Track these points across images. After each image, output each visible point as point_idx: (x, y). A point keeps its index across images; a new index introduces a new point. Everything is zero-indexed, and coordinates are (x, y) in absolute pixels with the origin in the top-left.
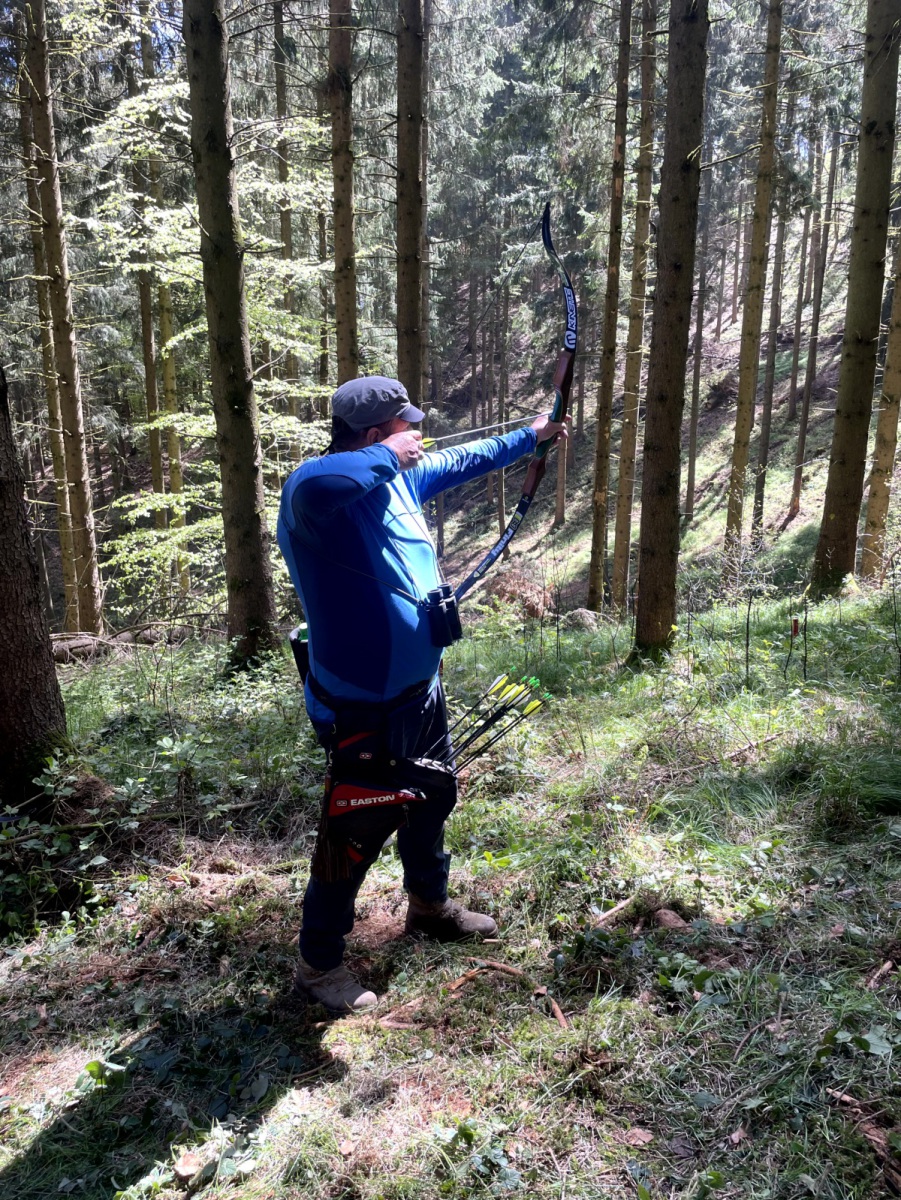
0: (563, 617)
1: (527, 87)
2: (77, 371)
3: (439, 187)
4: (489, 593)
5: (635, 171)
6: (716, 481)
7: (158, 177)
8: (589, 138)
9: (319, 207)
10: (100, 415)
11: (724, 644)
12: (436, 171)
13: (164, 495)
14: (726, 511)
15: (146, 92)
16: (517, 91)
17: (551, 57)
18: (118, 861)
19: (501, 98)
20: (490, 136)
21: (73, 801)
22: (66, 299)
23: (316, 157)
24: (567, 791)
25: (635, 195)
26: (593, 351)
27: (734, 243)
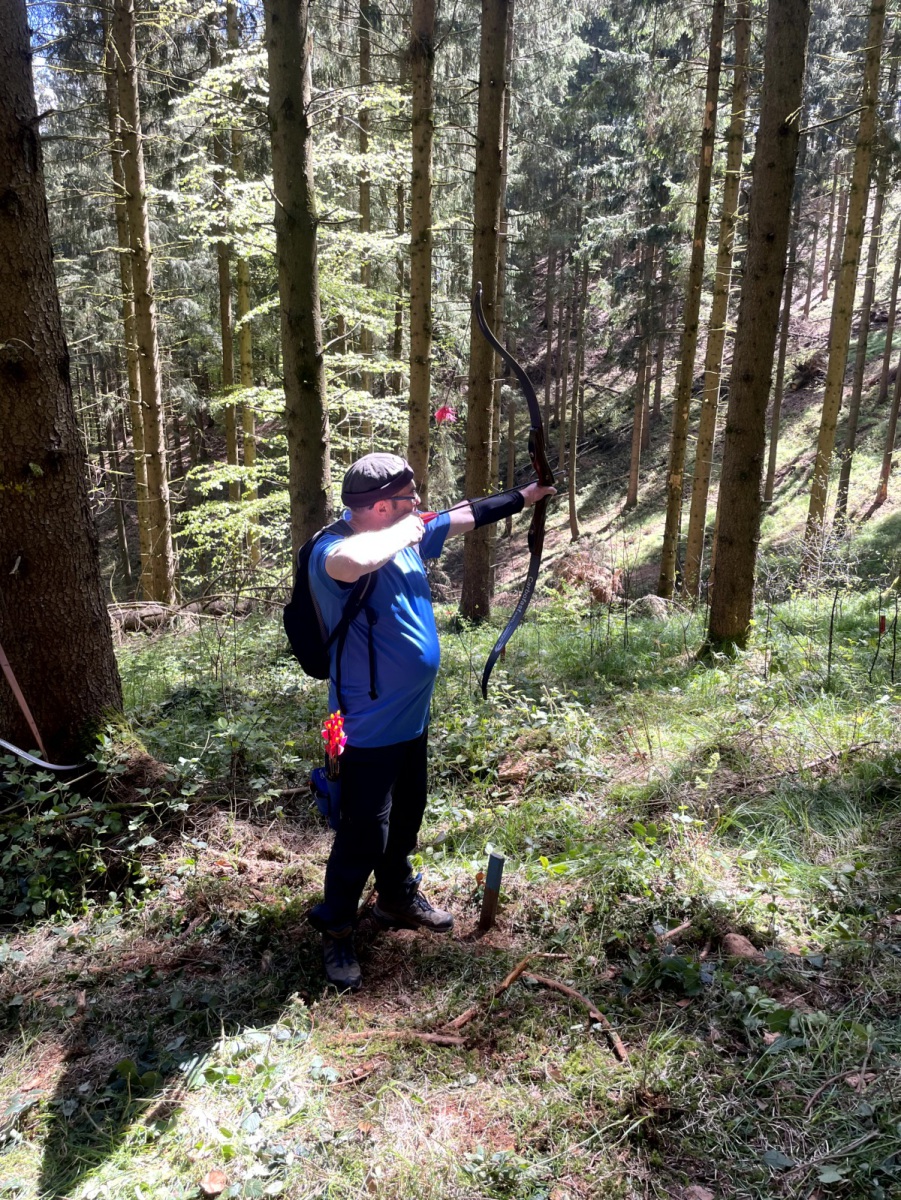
0: (633, 604)
1: (614, 55)
2: (156, 342)
3: (519, 157)
4: (556, 574)
5: (725, 140)
6: (798, 465)
7: (240, 149)
8: (678, 105)
9: (399, 178)
10: (179, 388)
11: (803, 639)
12: (517, 141)
13: (237, 466)
14: (809, 497)
15: (231, 62)
16: (603, 60)
17: (640, 22)
18: (168, 842)
19: (588, 66)
20: (573, 105)
21: (124, 778)
22: (146, 272)
23: (398, 127)
24: (631, 793)
25: (724, 165)
26: (673, 327)
27: (827, 217)
